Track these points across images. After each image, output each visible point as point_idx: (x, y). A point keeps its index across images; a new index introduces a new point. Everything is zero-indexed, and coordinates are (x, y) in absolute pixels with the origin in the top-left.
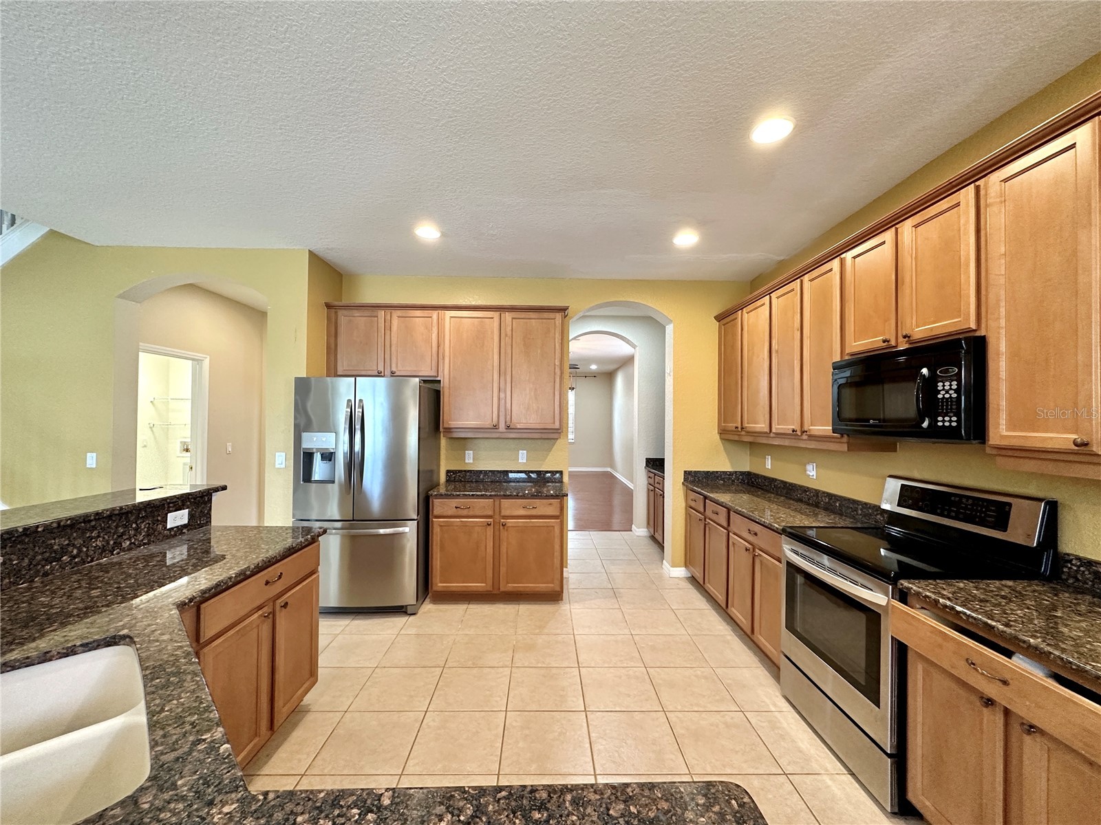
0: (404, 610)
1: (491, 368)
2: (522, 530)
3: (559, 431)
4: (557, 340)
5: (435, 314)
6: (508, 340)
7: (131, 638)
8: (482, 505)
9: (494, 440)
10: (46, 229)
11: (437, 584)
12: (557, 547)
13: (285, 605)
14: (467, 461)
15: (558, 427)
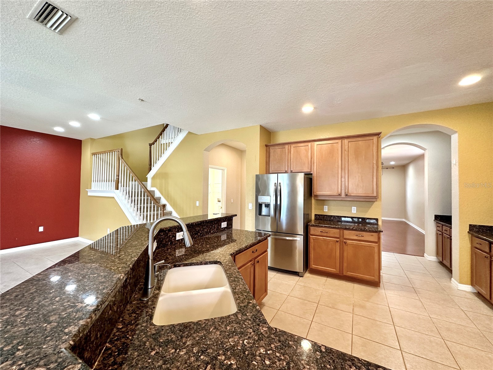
0: (297, 274)
1: (337, 167)
2: (356, 247)
3: (376, 198)
4: (374, 150)
5: (309, 144)
6: (346, 153)
7: (221, 263)
8: (334, 232)
9: (339, 201)
10: (188, 132)
11: (312, 265)
12: (376, 258)
13: (258, 262)
14: (325, 211)
15: (376, 196)
